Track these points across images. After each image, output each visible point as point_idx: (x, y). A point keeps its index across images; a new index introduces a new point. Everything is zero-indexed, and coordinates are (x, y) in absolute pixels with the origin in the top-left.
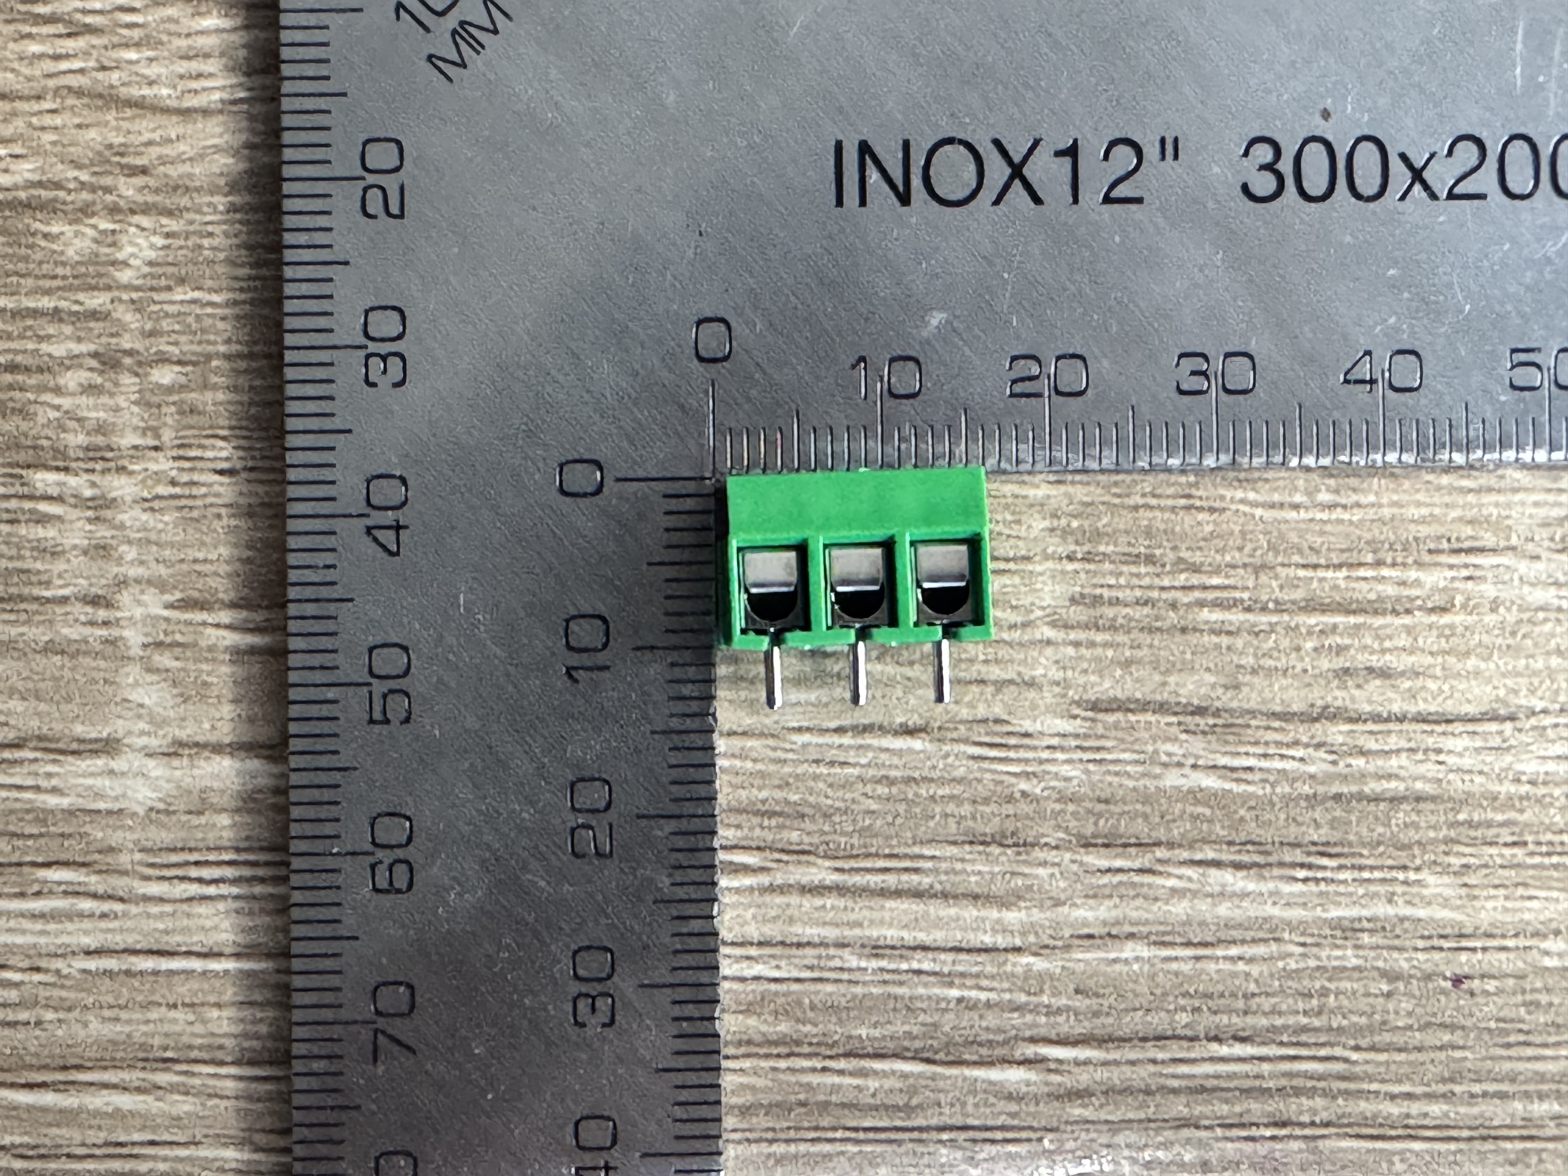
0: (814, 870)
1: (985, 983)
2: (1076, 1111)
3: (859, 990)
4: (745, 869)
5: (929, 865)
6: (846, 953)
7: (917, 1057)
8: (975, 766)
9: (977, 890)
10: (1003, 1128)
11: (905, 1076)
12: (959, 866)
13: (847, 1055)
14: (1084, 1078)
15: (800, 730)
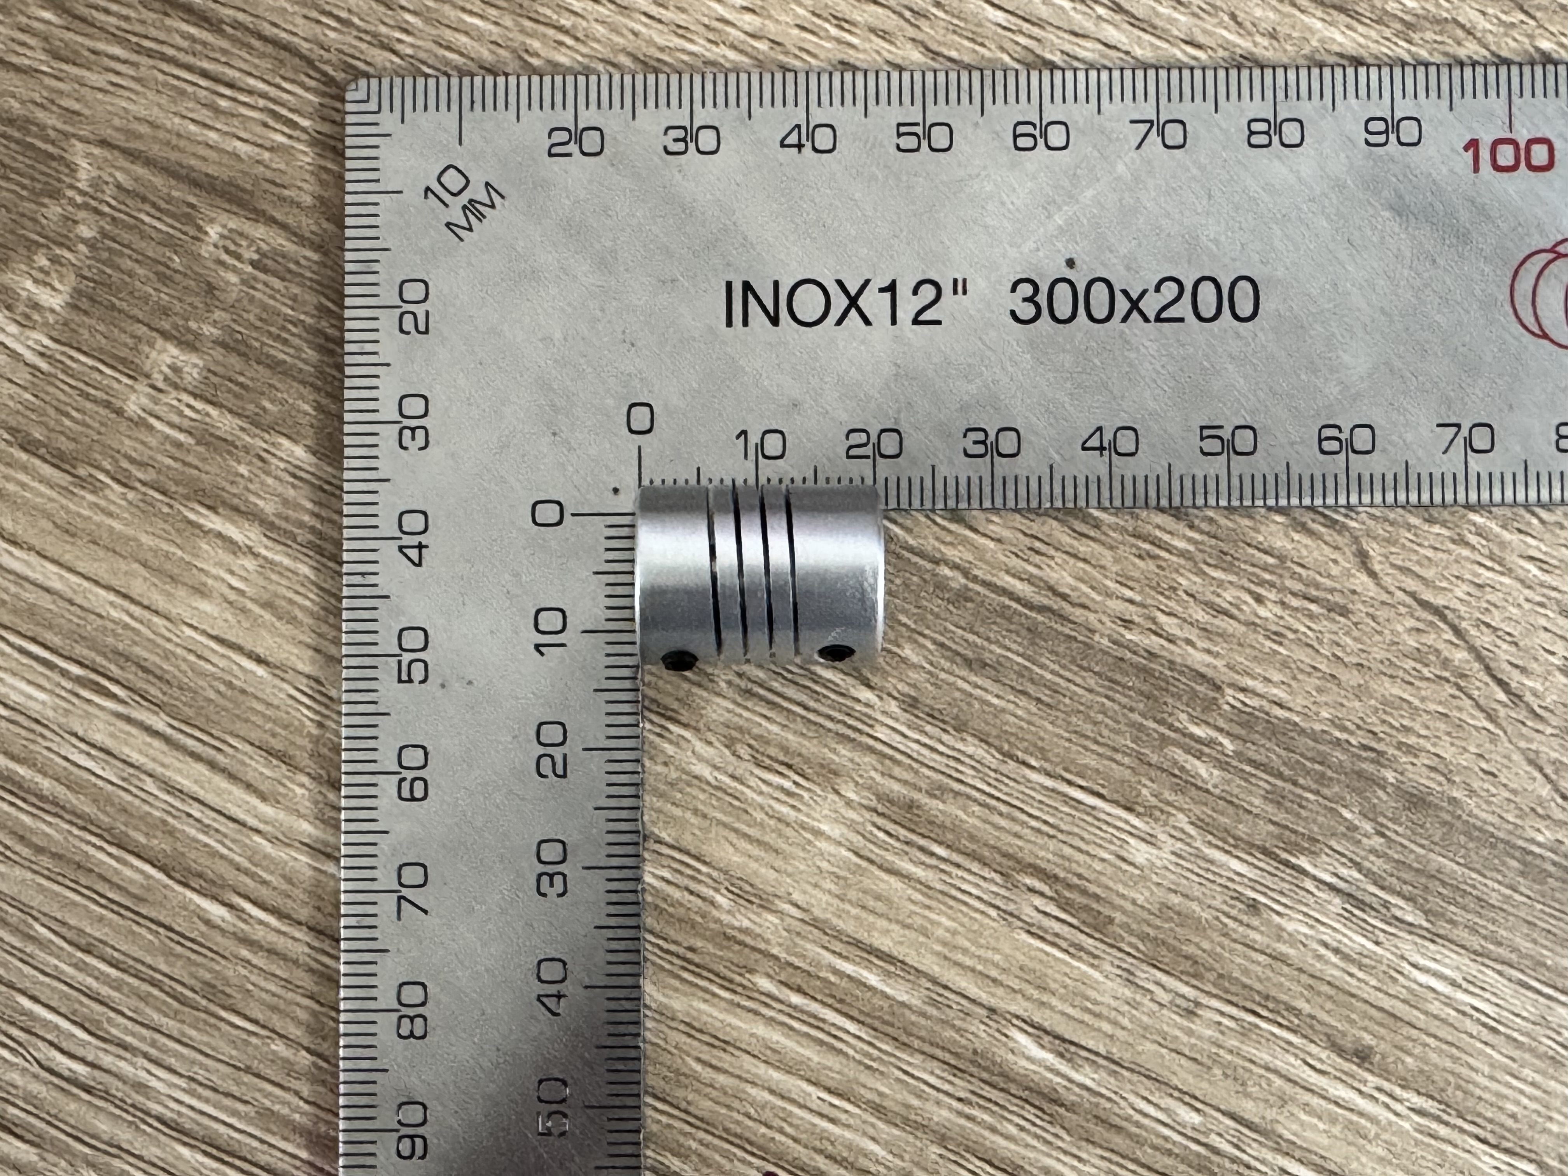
0: (155, 718)
1: (228, 842)
2: (245, 953)
3: (147, 808)
4: (114, 697)
5: (230, 751)
6: (148, 780)
7: (162, 869)
8: (291, 702)
9: (253, 782)
10: (192, 940)
11: (149, 877)
12: (248, 761)
13: (119, 846)
14: (259, 934)
15: (191, 626)
